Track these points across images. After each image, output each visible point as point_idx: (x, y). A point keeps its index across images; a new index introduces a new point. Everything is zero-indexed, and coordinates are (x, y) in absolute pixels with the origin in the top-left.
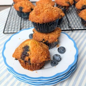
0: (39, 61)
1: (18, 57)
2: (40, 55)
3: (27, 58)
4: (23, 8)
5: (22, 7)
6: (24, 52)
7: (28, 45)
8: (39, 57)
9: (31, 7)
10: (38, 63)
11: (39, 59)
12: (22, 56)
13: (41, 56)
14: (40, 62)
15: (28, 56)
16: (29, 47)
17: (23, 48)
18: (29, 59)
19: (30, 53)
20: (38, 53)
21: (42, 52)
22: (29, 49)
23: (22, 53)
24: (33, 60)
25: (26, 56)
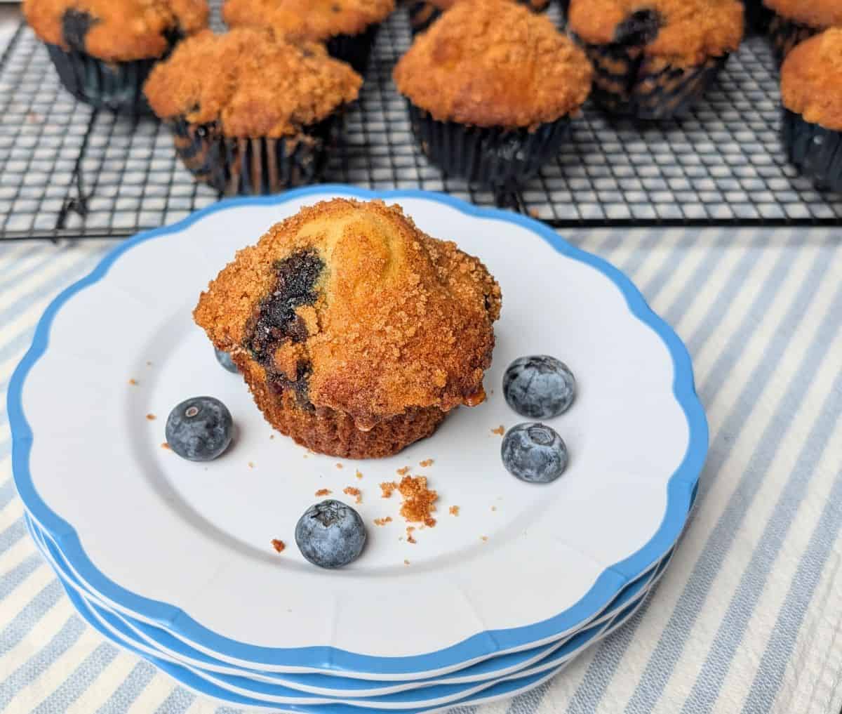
0: (374, 402)
1: (226, 331)
2: (396, 353)
3: (286, 355)
4: (97, 21)
5: (85, 16)
6: (272, 303)
7: (319, 247)
8: (379, 370)
9: (166, 14)
10: (363, 412)
11: (380, 380)
12: (257, 327)
13: (401, 359)
14: (378, 410)
15: (299, 337)
16: (322, 265)
17: (275, 265)
18: (304, 367)
19: (319, 324)
20: (381, 332)
21: (420, 332)
22: (316, 287)
23: (258, 309)
24: (330, 380)
25: (284, 333)
